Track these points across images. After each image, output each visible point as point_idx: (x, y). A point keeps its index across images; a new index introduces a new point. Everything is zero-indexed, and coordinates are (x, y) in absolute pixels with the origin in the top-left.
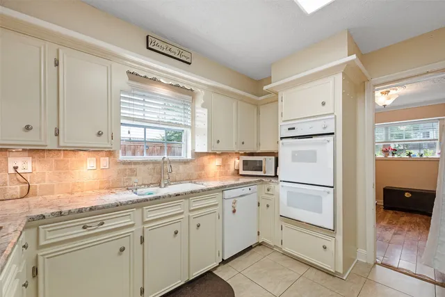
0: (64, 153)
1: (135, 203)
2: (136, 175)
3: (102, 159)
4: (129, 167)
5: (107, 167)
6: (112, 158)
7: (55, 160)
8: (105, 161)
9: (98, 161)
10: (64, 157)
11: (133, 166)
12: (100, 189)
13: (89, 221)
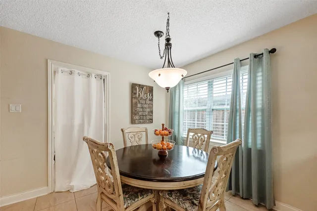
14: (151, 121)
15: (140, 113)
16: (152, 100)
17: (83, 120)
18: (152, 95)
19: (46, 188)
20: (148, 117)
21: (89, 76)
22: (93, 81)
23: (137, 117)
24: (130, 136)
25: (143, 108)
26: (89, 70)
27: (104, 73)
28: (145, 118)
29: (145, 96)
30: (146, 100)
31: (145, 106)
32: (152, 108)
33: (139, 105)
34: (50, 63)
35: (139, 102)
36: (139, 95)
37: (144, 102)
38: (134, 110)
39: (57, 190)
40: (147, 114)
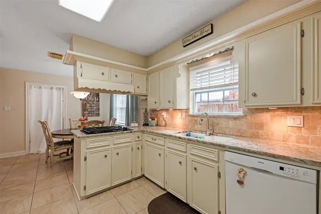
2: (197, 124)
4: (194, 119)
6: (187, 113)
7: (171, 114)
9: (182, 115)
14: (98, 115)
15: (89, 110)
16: (99, 101)
17: (48, 114)
18: (99, 98)
19: (24, 151)
20: (95, 112)
21: (52, 88)
22: (55, 92)
23: (87, 112)
25: (91, 106)
27: (61, 87)
28: (93, 113)
29: (93, 99)
30: (93, 101)
31: (93, 105)
32: (99, 106)
33: (88, 105)
34: (26, 83)
35: (88, 103)
36: (88, 99)
37: (92, 103)
38: (84, 108)
39: (31, 153)
40: (94, 110)
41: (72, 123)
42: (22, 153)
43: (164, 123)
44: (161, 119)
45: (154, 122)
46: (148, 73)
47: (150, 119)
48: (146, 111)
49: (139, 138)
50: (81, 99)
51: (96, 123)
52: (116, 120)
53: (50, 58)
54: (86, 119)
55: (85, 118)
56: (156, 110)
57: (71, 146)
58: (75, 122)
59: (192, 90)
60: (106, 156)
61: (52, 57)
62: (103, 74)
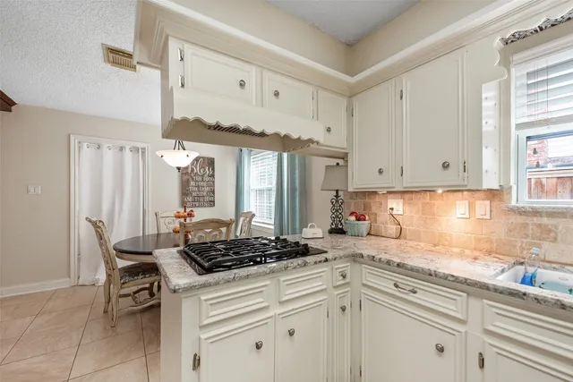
0: (430, 196)
1: (461, 282)
2: (555, 240)
3: (478, 203)
4: (536, 220)
5: (488, 217)
6: (496, 203)
7: (422, 203)
8: (483, 207)
9: (471, 207)
10: (430, 199)
11: (545, 220)
12: (475, 249)
13: (403, 282)
14: (212, 203)
15: (194, 194)
16: (213, 176)
17: (113, 204)
18: (213, 169)
19: (68, 279)
20: (207, 199)
21: (121, 149)
22: (128, 155)
23: (190, 199)
24: (167, 221)
25: (198, 187)
26: (121, 143)
27: (140, 145)
28: (201, 199)
29: (202, 171)
30: (203, 176)
31: (202, 184)
32: (214, 186)
33: (192, 183)
34: (72, 138)
35: (193, 179)
36: (192, 170)
37: (200, 178)
38: (185, 191)
39: (81, 282)
40: (205, 194)
41: (162, 220)
42: (63, 283)
43: (393, 229)
44: (383, 217)
45: (364, 226)
46: (352, 94)
47: (353, 218)
48: (337, 196)
49: (344, 277)
50: (179, 169)
51: (216, 225)
52: (254, 215)
53: (109, 65)
54: (190, 215)
55: (188, 210)
56: (375, 193)
57: (157, 278)
58: (168, 220)
59: (519, 126)
60: (258, 346)
61: (115, 63)
62: (242, 84)
